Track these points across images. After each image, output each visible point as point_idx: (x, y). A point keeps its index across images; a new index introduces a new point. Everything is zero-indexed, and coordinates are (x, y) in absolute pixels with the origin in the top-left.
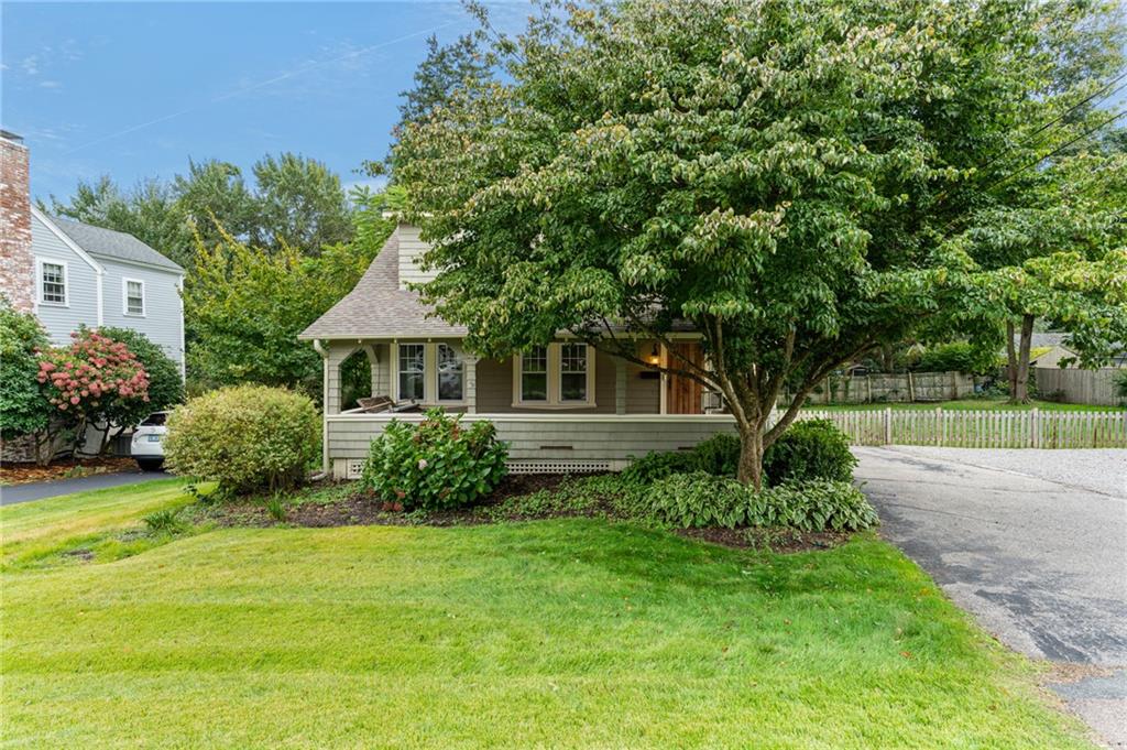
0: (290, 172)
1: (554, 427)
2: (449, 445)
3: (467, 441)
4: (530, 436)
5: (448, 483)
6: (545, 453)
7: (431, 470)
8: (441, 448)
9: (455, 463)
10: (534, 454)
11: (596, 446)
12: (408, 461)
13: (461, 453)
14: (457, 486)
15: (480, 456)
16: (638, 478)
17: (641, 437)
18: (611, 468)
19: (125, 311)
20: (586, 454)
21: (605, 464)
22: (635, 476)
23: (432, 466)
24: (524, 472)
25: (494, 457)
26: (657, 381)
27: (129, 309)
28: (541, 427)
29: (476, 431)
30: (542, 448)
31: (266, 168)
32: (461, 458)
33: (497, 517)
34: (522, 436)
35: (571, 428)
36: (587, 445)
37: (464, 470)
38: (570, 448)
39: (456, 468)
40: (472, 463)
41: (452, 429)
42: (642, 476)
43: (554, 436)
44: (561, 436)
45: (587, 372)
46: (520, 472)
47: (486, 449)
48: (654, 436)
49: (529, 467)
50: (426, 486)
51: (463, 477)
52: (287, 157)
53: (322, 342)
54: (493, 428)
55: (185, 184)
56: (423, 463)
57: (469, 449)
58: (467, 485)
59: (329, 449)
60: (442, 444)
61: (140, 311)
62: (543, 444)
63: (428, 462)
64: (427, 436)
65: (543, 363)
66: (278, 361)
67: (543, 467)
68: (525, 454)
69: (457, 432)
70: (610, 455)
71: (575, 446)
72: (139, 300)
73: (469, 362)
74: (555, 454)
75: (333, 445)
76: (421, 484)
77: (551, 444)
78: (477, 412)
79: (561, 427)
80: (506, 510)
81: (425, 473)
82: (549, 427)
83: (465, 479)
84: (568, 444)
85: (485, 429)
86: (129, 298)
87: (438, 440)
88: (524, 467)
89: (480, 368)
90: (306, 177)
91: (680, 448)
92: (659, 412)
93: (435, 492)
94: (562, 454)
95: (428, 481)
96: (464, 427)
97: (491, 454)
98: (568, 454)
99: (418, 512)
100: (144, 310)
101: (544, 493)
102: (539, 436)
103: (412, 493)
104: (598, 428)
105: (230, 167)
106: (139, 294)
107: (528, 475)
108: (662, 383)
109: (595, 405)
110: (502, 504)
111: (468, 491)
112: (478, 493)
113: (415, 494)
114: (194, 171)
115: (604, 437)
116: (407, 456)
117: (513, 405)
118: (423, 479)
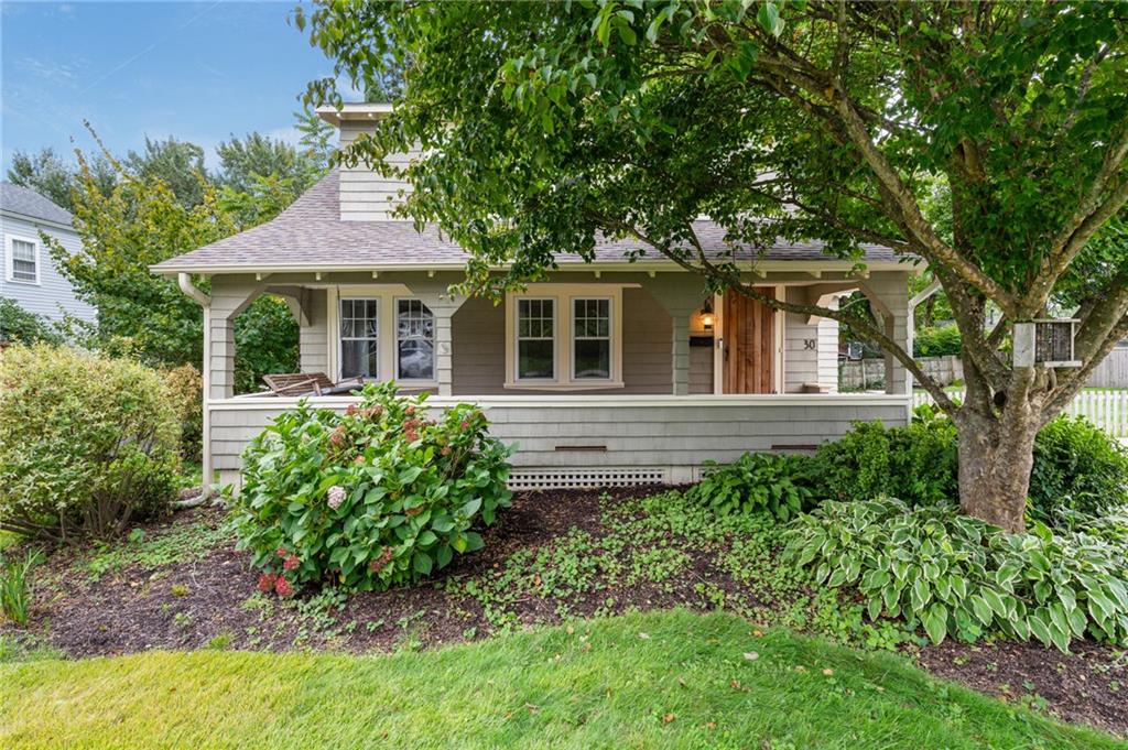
0: (257, 153)
1: (577, 416)
2: (394, 455)
3: (434, 443)
4: (539, 431)
5: (390, 537)
6: (562, 457)
7: (355, 509)
8: (376, 461)
9: (408, 490)
10: (547, 459)
11: (643, 444)
12: (306, 489)
13: (418, 471)
14: (409, 543)
15: (459, 472)
16: (736, 503)
17: (711, 429)
18: (666, 480)
19: (9, 276)
20: (627, 459)
21: (656, 473)
22: (729, 499)
23: (357, 496)
24: (530, 487)
25: (485, 474)
26: (709, 349)
27: (15, 275)
28: (556, 416)
29: (452, 423)
30: (558, 449)
31: (229, 146)
32: (421, 479)
33: (496, 605)
34: (526, 431)
35: (604, 416)
36: (629, 444)
37: (426, 506)
38: (603, 449)
39: (407, 503)
40: (442, 491)
41: (407, 421)
42: (743, 500)
43: (577, 430)
44: (588, 430)
45: (611, 337)
46: (522, 488)
47: (470, 457)
48: (733, 429)
49: (537, 480)
50: (344, 543)
51: (422, 521)
52: (253, 137)
53: (194, 278)
54: (482, 418)
55: (139, 160)
56: (336, 495)
57: (437, 458)
58: (430, 539)
59: (213, 455)
60: (380, 453)
61: (32, 277)
62: (561, 443)
63: (350, 490)
64: (356, 436)
65: (548, 325)
66: (183, 330)
67: (560, 480)
68: (531, 459)
69: (415, 427)
70: (666, 458)
71: (611, 445)
72: (31, 265)
73: (443, 311)
74: (578, 458)
75: (219, 448)
76: (332, 541)
77: (572, 443)
78: (453, 394)
79: (588, 416)
80: (512, 584)
81: (341, 515)
82: (569, 416)
83: (428, 526)
84: (598, 443)
85: (469, 420)
86: (15, 261)
87: (375, 444)
88: (529, 480)
89: (457, 321)
90: (274, 159)
91: (774, 447)
92: (712, 392)
93: (360, 557)
94: (591, 457)
95: (348, 532)
96: (430, 416)
97: (481, 467)
98: (600, 457)
99: (329, 596)
100: (38, 278)
101: (578, 538)
102: (554, 430)
103: (315, 558)
104: (646, 416)
105: (192, 147)
106: (32, 257)
107: (536, 493)
108: (716, 351)
109: (622, 384)
110: (503, 567)
111: (433, 551)
112: (455, 552)
113: (321, 559)
114: (149, 148)
115: (656, 430)
116: (306, 478)
117: (505, 385)
118: (339, 525)
